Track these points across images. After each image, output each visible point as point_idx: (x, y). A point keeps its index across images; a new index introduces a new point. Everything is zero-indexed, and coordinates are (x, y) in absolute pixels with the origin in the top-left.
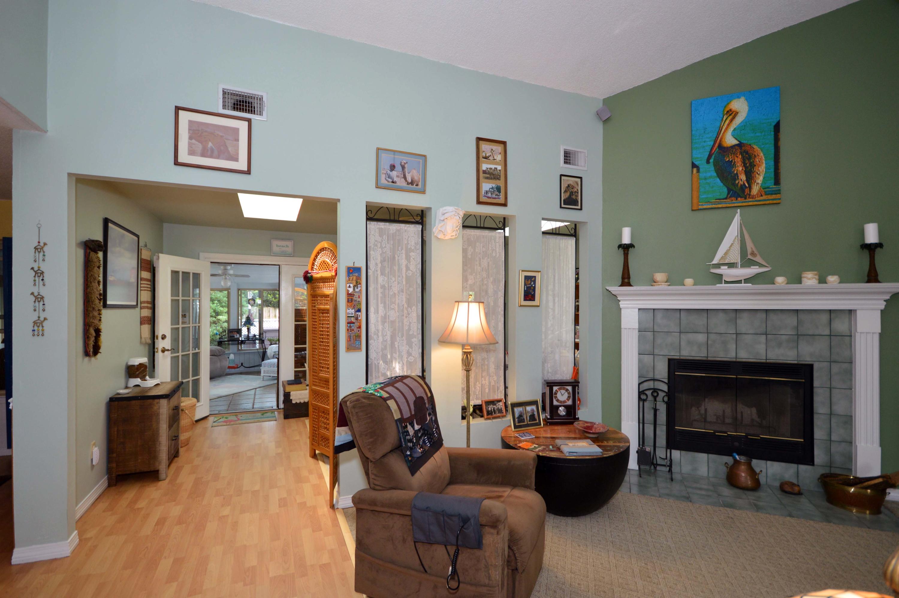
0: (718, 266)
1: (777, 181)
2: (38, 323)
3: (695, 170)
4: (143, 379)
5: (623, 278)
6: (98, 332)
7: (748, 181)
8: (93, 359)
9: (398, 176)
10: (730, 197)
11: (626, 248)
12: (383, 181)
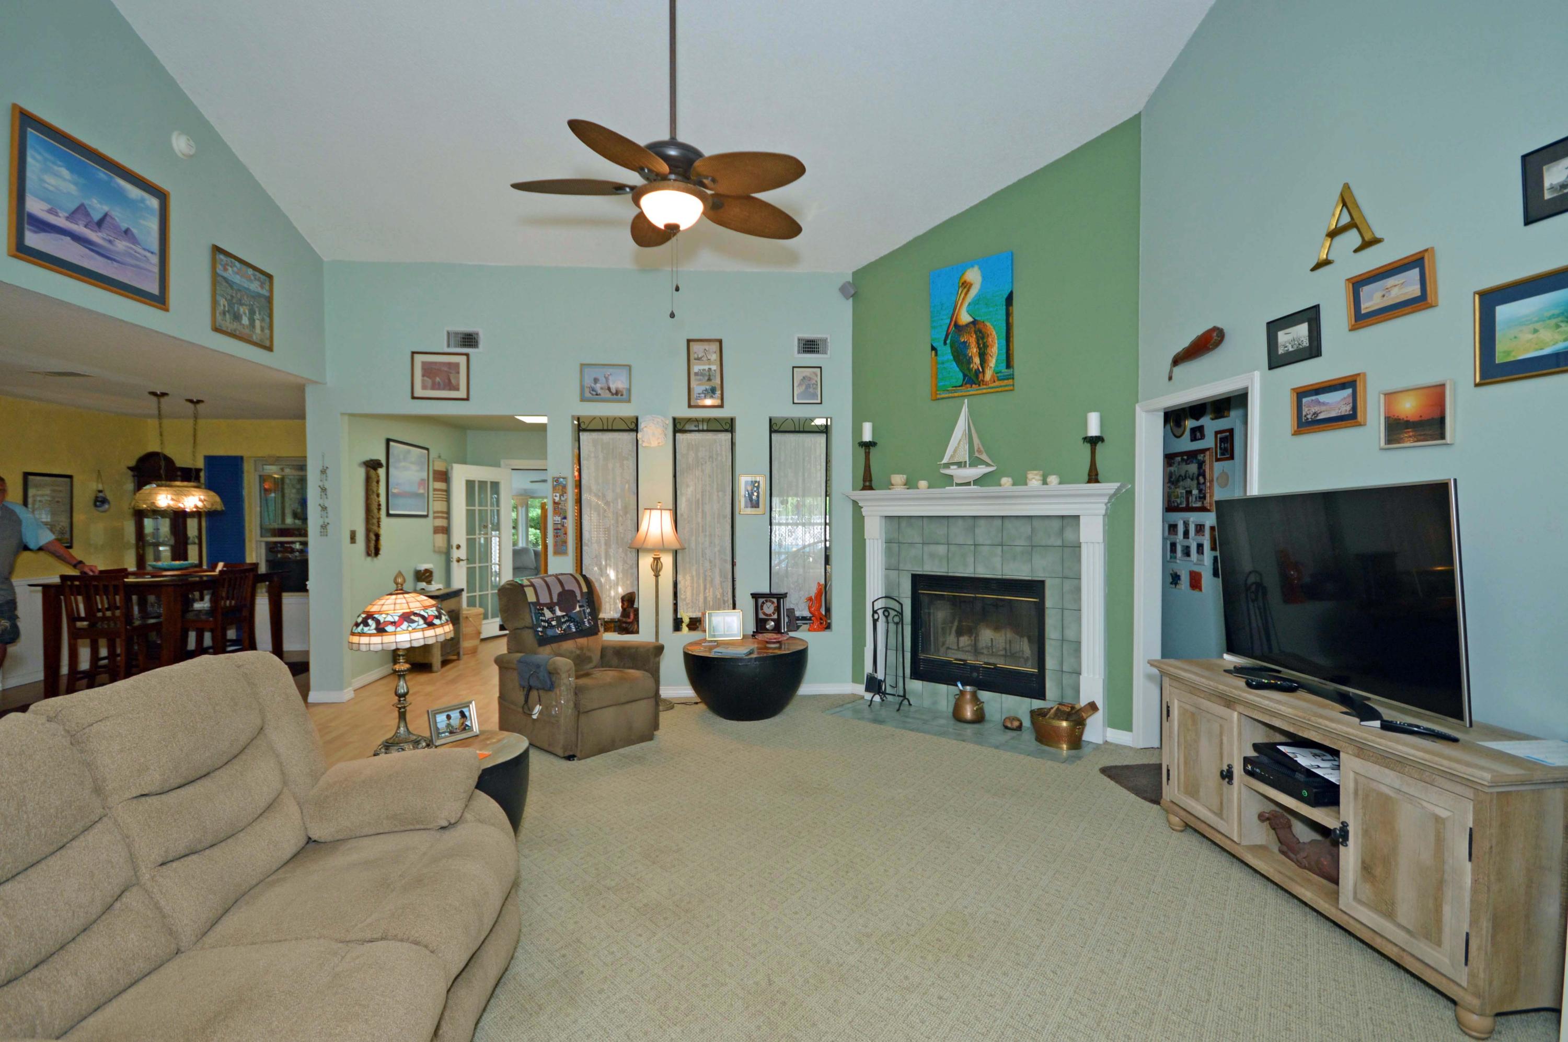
0: (947, 466)
1: (1009, 365)
2: (324, 527)
3: (933, 352)
4: (429, 582)
5: (864, 481)
6: (377, 536)
7: (981, 365)
8: (375, 559)
9: (602, 388)
10: (966, 384)
11: (868, 446)
12: (587, 395)
